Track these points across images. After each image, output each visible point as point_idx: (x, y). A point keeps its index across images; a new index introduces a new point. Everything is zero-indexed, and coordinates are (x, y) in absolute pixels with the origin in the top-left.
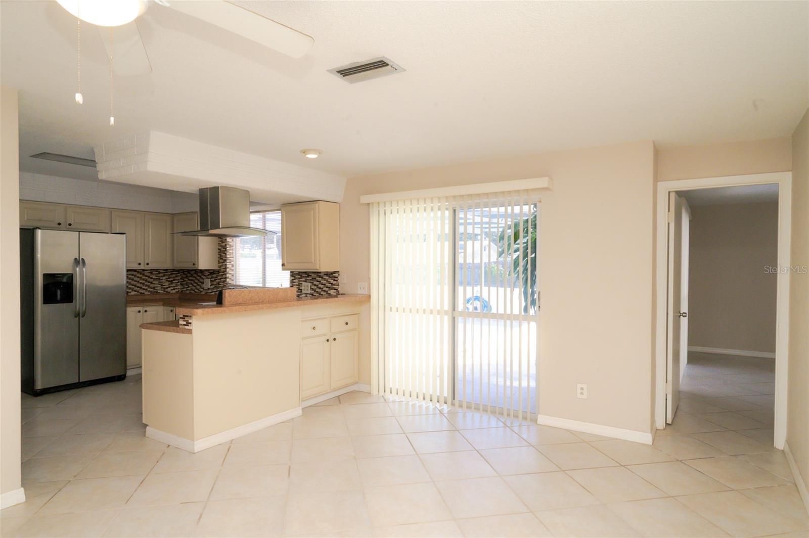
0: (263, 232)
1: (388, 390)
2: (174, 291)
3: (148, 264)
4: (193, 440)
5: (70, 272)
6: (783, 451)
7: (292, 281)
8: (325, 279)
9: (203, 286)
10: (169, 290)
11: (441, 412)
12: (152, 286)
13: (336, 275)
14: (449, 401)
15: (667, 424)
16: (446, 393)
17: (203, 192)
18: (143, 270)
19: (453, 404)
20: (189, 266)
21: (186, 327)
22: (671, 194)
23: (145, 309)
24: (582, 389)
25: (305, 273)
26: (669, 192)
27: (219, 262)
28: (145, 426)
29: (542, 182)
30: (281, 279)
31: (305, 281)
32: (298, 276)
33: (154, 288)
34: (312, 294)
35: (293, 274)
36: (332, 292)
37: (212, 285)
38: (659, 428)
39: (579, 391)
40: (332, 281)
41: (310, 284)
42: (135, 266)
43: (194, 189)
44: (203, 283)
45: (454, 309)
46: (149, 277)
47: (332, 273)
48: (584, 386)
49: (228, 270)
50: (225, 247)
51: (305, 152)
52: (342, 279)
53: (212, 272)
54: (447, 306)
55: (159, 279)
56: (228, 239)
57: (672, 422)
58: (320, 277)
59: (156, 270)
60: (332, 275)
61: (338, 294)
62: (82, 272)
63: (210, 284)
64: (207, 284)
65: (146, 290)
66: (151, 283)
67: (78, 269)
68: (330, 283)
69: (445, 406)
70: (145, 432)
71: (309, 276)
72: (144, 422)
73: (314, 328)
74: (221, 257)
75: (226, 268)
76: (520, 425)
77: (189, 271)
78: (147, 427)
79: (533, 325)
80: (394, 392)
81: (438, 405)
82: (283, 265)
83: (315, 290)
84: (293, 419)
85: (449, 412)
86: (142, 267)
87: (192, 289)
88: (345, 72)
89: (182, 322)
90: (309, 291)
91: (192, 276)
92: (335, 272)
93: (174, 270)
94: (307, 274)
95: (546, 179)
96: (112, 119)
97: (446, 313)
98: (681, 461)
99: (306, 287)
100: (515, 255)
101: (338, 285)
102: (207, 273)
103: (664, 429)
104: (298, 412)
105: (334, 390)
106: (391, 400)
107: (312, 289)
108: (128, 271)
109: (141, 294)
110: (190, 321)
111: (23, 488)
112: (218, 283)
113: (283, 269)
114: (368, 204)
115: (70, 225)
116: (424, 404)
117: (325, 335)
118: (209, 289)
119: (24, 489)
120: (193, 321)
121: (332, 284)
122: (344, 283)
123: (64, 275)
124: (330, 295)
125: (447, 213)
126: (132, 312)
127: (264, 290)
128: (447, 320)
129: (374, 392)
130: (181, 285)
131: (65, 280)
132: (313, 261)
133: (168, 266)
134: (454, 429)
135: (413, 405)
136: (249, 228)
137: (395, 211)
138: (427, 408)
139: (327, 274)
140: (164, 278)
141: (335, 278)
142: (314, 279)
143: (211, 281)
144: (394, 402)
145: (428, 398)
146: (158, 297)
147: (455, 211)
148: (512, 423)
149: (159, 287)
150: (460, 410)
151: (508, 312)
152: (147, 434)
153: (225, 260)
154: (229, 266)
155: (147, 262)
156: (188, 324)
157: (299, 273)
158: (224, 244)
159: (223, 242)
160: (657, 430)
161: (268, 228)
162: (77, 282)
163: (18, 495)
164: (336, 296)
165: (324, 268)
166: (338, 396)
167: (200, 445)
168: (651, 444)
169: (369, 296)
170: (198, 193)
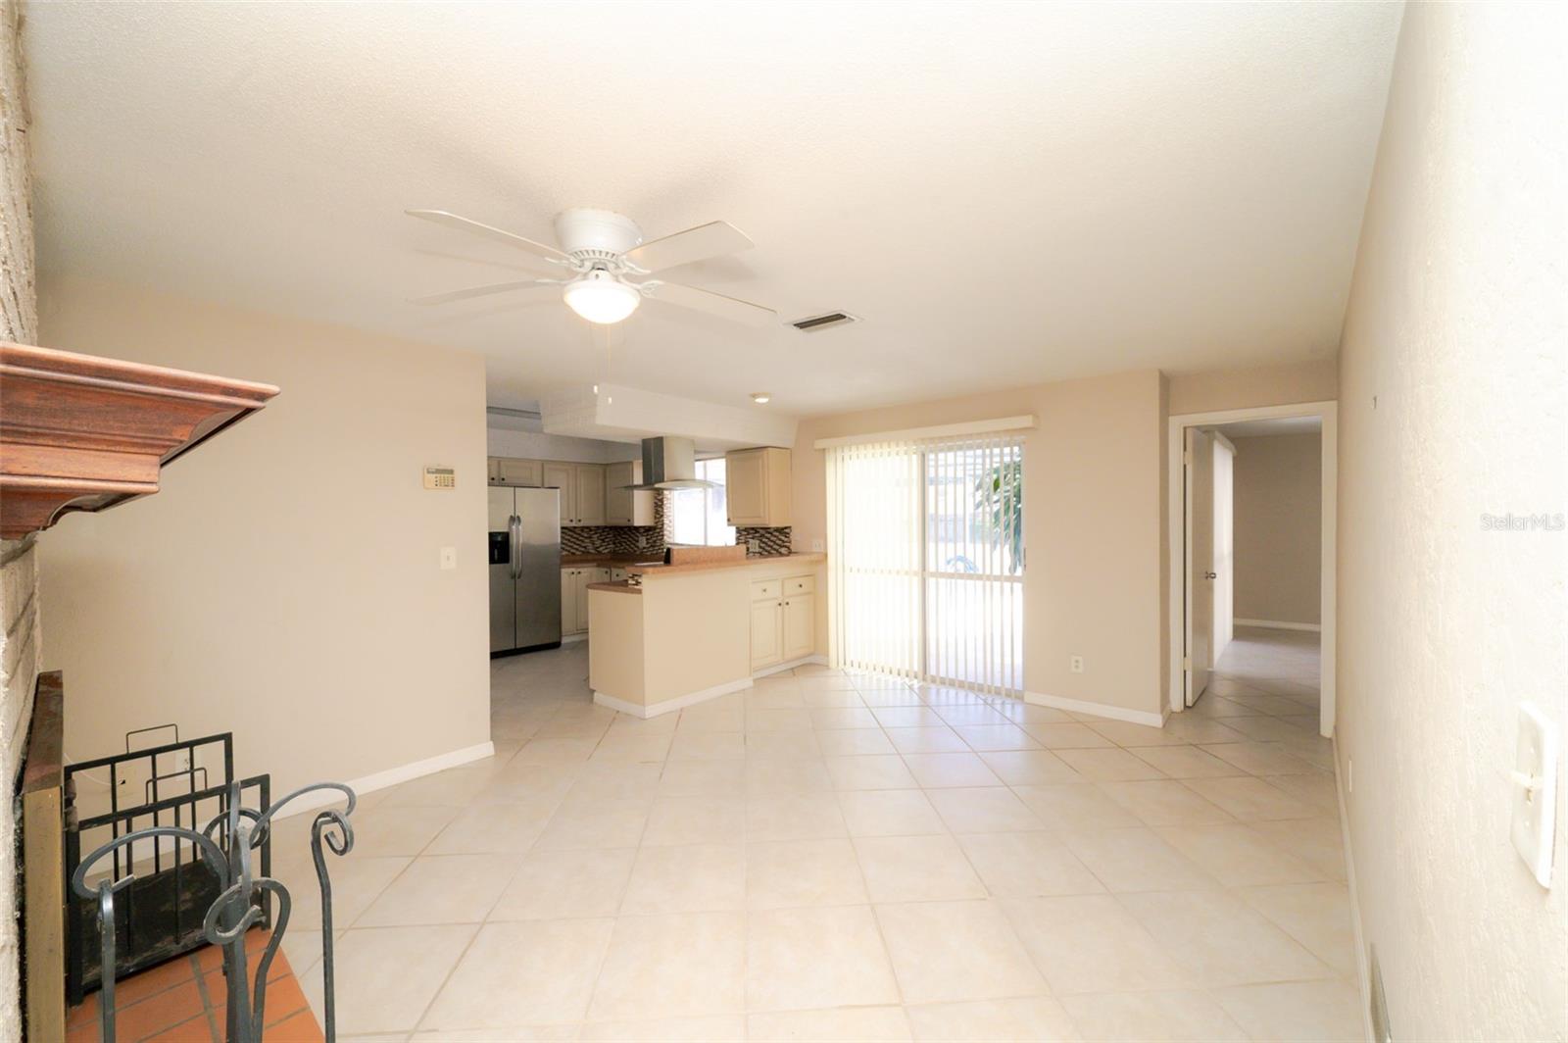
0: (705, 484)
1: (848, 663)
2: (606, 551)
3: (580, 521)
4: (644, 705)
5: (505, 530)
6: (1330, 739)
7: (738, 539)
8: (775, 536)
9: (638, 544)
10: (601, 549)
11: (911, 688)
12: (584, 545)
13: (786, 531)
14: (920, 675)
15: (1186, 707)
16: (917, 667)
17: (646, 442)
18: (575, 528)
19: (924, 679)
20: (623, 523)
21: (636, 587)
22: (1188, 430)
23: (579, 570)
24: (1077, 661)
25: (753, 529)
26: (1185, 428)
27: (655, 518)
28: (593, 691)
29: (1026, 421)
30: (725, 536)
31: (753, 538)
32: (746, 533)
33: (585, 547)
34: (761, 553)
35: (739, 531)
36: (783, 550)
37: (647, 543)
38: (1174, 710)
39: (1073, 664)
40: (783, 538)
41: (758, 542)
42: (567, 524)
43: (638, 441)
44: (637, 541)
45: (924, 569)
46: (579, 534)
47: (783, 529)
48: (1080, 659)
49: (665, 526)
50: (662, 501)
51: (754, 396)
52: (795, 536)
53: (648, 529)
54: (916, 566)
55: (590, 538)
56: (665, 492)
57: (1194, 704)
58: (769, 533)
59: (587, 528)
60: (783, 531)
61: (790, 553)
62: (518, 529)
63: (645, 542)
64: (643, 542)
65: (577, 549)
66: (583, 541)
67: (514, 527)
68: (780, 540)
69: (915, 681)
70: (592, 699)
71: (757, 532)
72: (591, 687)
73: (765, 590)
74: (657, 512)
75: (663, 525)
76: (1003, 703)
77: (622, 528)
78: (595, 694)
79: (1018, 586)
80: (856, 664)
81: (907, 680)
82: (729, 520)
83: (764, 549)
84: (744, 690)
85: (920, 688)
86: (574, 524)
87: (625, 548)
88: (802, 325)
89: (631, 582)
90: (758, 550)
91: (625, 533)
92: (786, 528)
93: (606, 527)
94: (755, 530)
95: (1030, 417)
96: (610, 400)
97: (915, 574)
98: (1195, 746)
99: (754, 544)
100: (996, 508)
101: (790, 542)
102: (642, 530)
103: (1182, 712)
104: (748, 683)
105: (788, 661)
106: (852, 673)
107: (760, 547)
108: (562, 528)
109: (573, 554)
110: (640, 580)
111: (491, 743)
112: (655, 542)
113: (729, 525)
114: (824, 450)
115: (503, 479)
116: (891, 678)
117: (776, 599)
118: (644, 548)
119: (495, 744)
120: (644, 580)
121: (783, 541)
122: (796, 538)
123: (500, 533)
124: (780, 553)
125: (915, 457)
126: (565, 572)
127: (705, 549)
128: (916, 581)
129: (833, 664)
130: (614, 543)
131: (499, 539)
132: (762, 515)
133: (600, 523)
134: (925, 704)
135: (879, 680)
136: (694, 480)
137: (854, 457)
138: (894, 683)
139: (779, 530)
140: (596, 536)
141: (787, 535)
142: (762, 536)
143: (647, 539)
144: (855, 675)
145: (895, 672)
146: (590, 557)
147: (923, 455)
148: (993, 700)
149: (590, 547)
150: (933, 686)
151: (988, 572)
152: (595, 700)
153: (662, 516)
154: (666, 521)
155: (579, 518)
156: (638, 583)
157: (746, 530)
158: (660, 497)
159: (659, 495)
160: (1173, 712)
161: (709, 478)
162: (513, 541)
163: (487, 749)
164: (788, 555)
165: (774, 524)
166: (792, 669)
167: (651, 711)
168: (1161, 726)
169: (826, 555)
170: (641, 443)
